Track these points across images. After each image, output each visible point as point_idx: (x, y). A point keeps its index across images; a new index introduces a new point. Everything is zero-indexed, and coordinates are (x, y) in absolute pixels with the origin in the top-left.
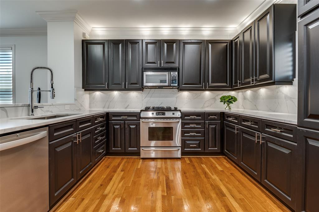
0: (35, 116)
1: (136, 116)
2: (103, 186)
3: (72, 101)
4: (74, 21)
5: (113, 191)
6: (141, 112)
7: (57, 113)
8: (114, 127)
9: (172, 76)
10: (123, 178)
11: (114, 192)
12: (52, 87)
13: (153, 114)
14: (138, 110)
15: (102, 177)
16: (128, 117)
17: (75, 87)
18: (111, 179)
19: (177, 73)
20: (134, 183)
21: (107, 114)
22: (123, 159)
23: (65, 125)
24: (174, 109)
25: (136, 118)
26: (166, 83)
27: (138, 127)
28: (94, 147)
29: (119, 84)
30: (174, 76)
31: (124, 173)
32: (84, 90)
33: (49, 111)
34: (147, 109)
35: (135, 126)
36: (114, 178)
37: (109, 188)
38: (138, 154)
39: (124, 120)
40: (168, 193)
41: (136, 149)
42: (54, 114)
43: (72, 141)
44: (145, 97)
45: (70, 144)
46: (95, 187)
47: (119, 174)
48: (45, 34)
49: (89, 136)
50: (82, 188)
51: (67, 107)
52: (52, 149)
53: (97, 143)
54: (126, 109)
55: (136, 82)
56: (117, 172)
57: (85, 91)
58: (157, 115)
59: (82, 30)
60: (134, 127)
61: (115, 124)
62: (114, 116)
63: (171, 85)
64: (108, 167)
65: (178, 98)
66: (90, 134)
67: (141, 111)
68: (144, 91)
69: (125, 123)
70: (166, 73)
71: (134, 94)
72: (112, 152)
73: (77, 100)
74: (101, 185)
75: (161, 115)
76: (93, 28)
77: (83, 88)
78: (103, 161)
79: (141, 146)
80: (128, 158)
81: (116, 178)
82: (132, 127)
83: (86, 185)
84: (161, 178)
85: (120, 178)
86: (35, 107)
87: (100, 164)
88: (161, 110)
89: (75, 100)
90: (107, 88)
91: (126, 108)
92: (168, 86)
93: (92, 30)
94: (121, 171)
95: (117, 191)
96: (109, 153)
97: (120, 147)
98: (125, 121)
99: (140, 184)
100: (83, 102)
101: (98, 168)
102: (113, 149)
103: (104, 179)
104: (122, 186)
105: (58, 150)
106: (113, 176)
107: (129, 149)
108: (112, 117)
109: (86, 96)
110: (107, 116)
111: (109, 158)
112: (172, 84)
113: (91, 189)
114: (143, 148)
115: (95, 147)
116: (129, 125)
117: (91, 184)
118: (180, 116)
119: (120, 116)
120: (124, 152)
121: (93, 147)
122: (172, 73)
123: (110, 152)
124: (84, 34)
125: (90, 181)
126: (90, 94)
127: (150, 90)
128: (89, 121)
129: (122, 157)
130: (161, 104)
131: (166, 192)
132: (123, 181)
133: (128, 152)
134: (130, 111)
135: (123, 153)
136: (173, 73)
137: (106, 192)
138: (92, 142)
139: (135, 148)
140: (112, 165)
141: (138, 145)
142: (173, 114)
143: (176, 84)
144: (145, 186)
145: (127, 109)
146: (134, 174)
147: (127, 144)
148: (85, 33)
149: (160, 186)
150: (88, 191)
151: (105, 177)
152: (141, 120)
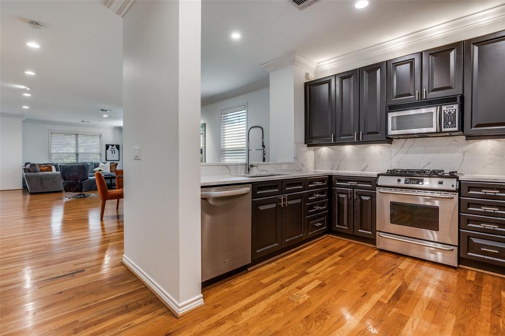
0: (251, 174)
1: (371, 182)
2: (309, 264)
3: (292, 160)
4: (294, 64)
5: (317, 272)
6: (378, 177)
7: (272, 173)
8: (338, 196)
9: (444, 113)
10: (335, 264)
11: (318, 274)
12: (263, 146)
13: (399, 181)
14: (374, 174)
15: (313, 255)
16: (358, 183)
17: (294, 143)
18: (322, 260)
19: (456, 107)
20: (348, 273)
21: (330, 177)
22: (350, 243)
23: (268, 185)
24: (448, 175)
25: (371, 186)
26: (432, 127)
27: (373, 199)
28: (307, 217)
29: (350, 135)
30: (450, 113)
31: (342, 259)
32: (306, 145)
33: (264, 170)
34: (392, 173)
35: (370, 197)
36: (325, 261)
37: (314, 267)
38: (372, 240)
39: (354, 187)
40: (392, 302)
41: (371, 233)
42: (270, 173)
43: (277, 203)
44: (396, 154)
45: (274, 206)
46: (300, 262)
47: (334, 258)
48: (268, 85)
49: (299, 201)
50: (288, 259)
51: (285, 167)
52: (255, 206)
53: (311, 212)
54: (363, 172)
55: (376, 131)
56: (333, 256)
57: (308, 147)
58: (407, 183)
59: (304, 71)
60: (367, 198)
61: (340, 192)
62: (339, 181)
63: (443, 130)
64: (325, 247)
65: (466, 154)
66: (301, 200)
67: (379, 175)
68: (393, 142)
69: (354, 191)
70: (433, 110)
71: (376, 150)
72: (335, 230)
73: (296, 158)
74: (307, 262)
75: (414, 183)
76: (318, 63)
77: (305, 143)
78: (322, 239)
79: (377, 229)
80: (359, 244)
81: (328, 261)
82: (364, 198)
83: (292, 257)
84: (393, 282)
85: (333, 262)
86: (251, 165)
87: (318, 241)
88: (413, 175)
89: (295, 158)
90: (334, 141)
91: (363, 170)
92: (437, 133)
93: (317, 67)
94: (339, 256)
95: (321, 274)
96: (330, 231)
97: (346, 225)
98: (353, 189)
99: (356, 277)
100: (305, 160)
101: (314, 245)
102: (337, 226)
103: (314, 258)
104: (331, 271)
105: (261, 208)
106: (325, 258)
107: (360, 231)
108: (337, 181)
109: (310, 154)
110: (330, 180)
111: (332, 237)
112: (444, 127)
113: (296, 262)
114: (380, 234)
115: (309, 217)
116: (360, 195)
117: (298, 257)
118: (454, 188)
119: (347, 181)
120: (352, 233)
121: (304, 216)
122: (444, 108)
123: (333, 229)
124: (307, 75)
125: (298, 255)
126: (315, 150)
127: (405, 141)
128: (300, 184)
129: (350, 240)
130: (428, 164)
131: (388, 300)
132: (336, 266)
133: (358, 235)
134: (362, 175)
135: (351, 235)
136: (447, 108)
137: (309, 270)
138: (304, 210)
139: (369, 231)
140: (331, 247)
141: (373, 228)
142: (441, 183)
143: (455, 127)
144: (360, 282)
145: (365, 172)
146: (354, 264)
147: (357, 223)
148: (308, 73)
149: (384, 291)
150: (291, 264)
151: (316, 256)
152: (378, 190)
